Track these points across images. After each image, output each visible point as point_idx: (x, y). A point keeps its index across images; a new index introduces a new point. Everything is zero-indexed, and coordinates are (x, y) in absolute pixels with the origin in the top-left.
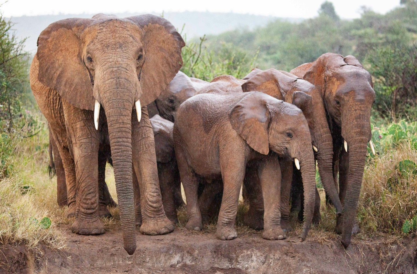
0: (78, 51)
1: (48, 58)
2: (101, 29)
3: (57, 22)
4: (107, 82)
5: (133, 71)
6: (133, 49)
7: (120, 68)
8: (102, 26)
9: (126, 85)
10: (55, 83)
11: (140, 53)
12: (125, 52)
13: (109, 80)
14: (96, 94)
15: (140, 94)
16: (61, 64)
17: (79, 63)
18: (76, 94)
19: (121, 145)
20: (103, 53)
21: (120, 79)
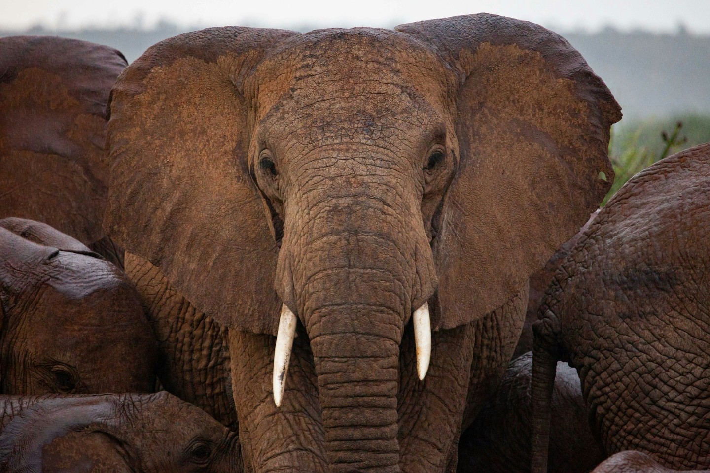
0: (235, 138)
1: (136, 158)
2: (308, 65)
3: (172, 39)
4: (317, 244)
5: (408, 209)
6: (409, 132)
7: (360, 199)
8: (311, 56)
9: (382, 256)
10: (158, 241)
11: (435, 147)
12: (382, 143)
13: (325, 239)
14: (284, 284)
15: (429, 284)
16: (179, 178)
17: (238, 178)
18: (223, 279)
19: (357, 450)
20: (311, 147)
21: (360, 237)
